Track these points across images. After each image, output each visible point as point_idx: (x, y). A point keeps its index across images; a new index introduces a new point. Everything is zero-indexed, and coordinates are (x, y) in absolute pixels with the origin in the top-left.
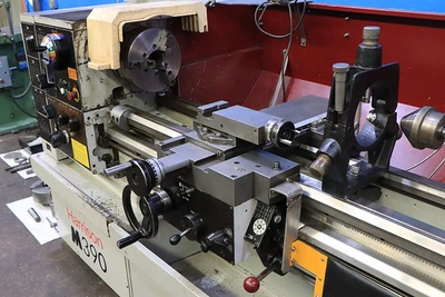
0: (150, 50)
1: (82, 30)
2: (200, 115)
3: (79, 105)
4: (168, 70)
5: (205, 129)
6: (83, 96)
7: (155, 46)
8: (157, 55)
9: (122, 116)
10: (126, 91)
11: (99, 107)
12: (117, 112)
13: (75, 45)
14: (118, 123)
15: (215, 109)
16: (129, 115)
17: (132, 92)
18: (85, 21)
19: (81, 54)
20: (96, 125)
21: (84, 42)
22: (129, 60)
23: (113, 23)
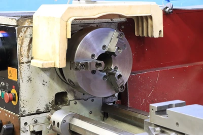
0: (99, 51)
1: (28, 27)
2: (152, 113)
3: (16, 109)
4: (118, 73)
5: (158, 129)
6: (22, 98)
7: (104, 47)
8: (106, 57)
9: (64, 121)
10: (70, 97)
11: (38, 113)
12: (58, 117)
13: (19, 42)
14: (59, 129)
15: (170, 106)
16: (71, 120)
17: (76, 99)
18: (31, 17)
19: (24, 52)
20: (33, 132)
21: (29, 39)
22: (76, 60)
23: (62, 18)
